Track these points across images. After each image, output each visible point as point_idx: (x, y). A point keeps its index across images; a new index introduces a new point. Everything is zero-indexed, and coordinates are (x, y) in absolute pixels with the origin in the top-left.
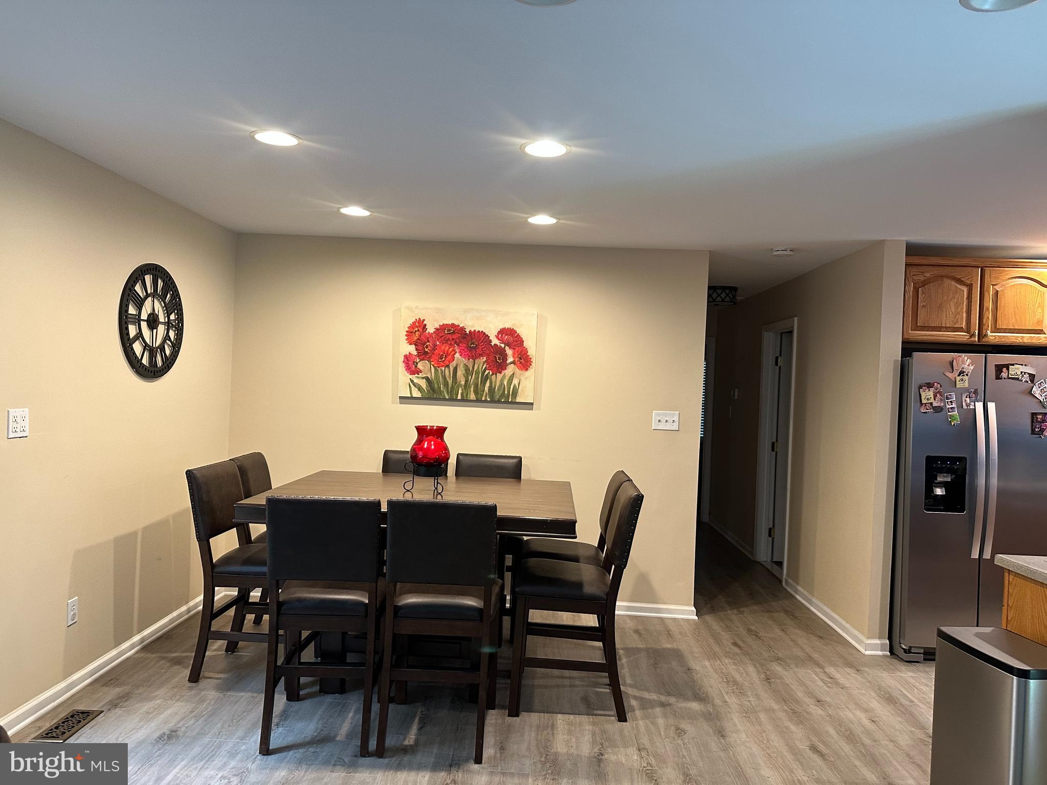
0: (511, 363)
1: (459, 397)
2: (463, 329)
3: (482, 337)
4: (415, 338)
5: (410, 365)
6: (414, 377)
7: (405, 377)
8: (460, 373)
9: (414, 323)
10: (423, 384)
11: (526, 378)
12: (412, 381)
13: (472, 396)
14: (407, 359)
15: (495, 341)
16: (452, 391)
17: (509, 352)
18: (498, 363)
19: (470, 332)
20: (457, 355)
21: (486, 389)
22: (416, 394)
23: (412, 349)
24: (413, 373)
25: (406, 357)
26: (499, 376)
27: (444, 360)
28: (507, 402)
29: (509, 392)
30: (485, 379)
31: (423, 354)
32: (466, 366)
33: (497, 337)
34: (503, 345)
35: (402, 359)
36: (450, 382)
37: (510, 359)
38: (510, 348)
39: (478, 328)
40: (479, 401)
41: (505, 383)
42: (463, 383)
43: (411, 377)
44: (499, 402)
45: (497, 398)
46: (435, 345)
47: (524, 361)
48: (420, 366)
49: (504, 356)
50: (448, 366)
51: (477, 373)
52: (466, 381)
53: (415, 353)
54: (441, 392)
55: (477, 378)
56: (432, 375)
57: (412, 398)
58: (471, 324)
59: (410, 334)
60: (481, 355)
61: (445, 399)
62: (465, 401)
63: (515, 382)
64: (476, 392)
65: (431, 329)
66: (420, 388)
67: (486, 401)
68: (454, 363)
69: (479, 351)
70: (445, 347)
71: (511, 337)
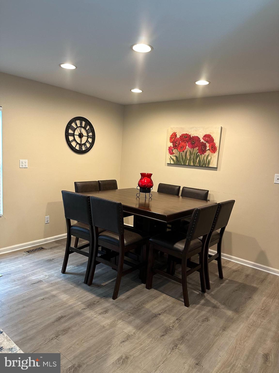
0: (208, 150)
1: (187, 164)
2: (190, 136)
3: (197, 138)
4: (173, 140)
5: (171, 151)
6: (171, 156)
7: (169, 156)
8: (188, 154)
9: (173, 134)
10: (174, 158)
11: (214, 157)
12: (171, 157)
13: (192, 164)
14: (170, 148)
15: (202, 140)
16: (185, 162)
17: (208, 145)
18: (203, 150)
19: (193, 137)
20: (187, 147)
21: (197, 161)
22: (172, 162)
23: (171, 145)
24: (171, 154)
25: (169, 147)
26: (203, 155)
27: (182, 149)
28: (205, 167)
29: (206, 162)
30: (197, 156)
31: (175, 147)
32: (190, 151)
33: (203, 138)
34: (205, 142)
35: (168, 148)
36: (184, 158)
37: (208, 148)
38: (208, 143)
39: (196, 135)
40: (194, 166)
41: (205, 159)
42: (189, 158)
43: (170, 155)
44: (202, 166)
45: (201, 164)
46: (179, 143)
47: (214, 149)
48: (174, 151)
49: (205, 147)
50: (183, 151)
51: (194, 154)
52: (190, 158)
53: (172, 146)
54: (181, 162)
55: (194, 156)
56: (178, 155)
57: (170, 164)
58: (193, 133)
59: (171, 138)
60: (196, 147)
61: (182, 165)
62: (189, 166)
63: (209, 158)
64: (193, 162)
65: (178, 136)
66: (173, 160)
67: (197, 166)
68: (186, 150)
69: (196, 145)
70: (183, 144)
71: (209, 138)
